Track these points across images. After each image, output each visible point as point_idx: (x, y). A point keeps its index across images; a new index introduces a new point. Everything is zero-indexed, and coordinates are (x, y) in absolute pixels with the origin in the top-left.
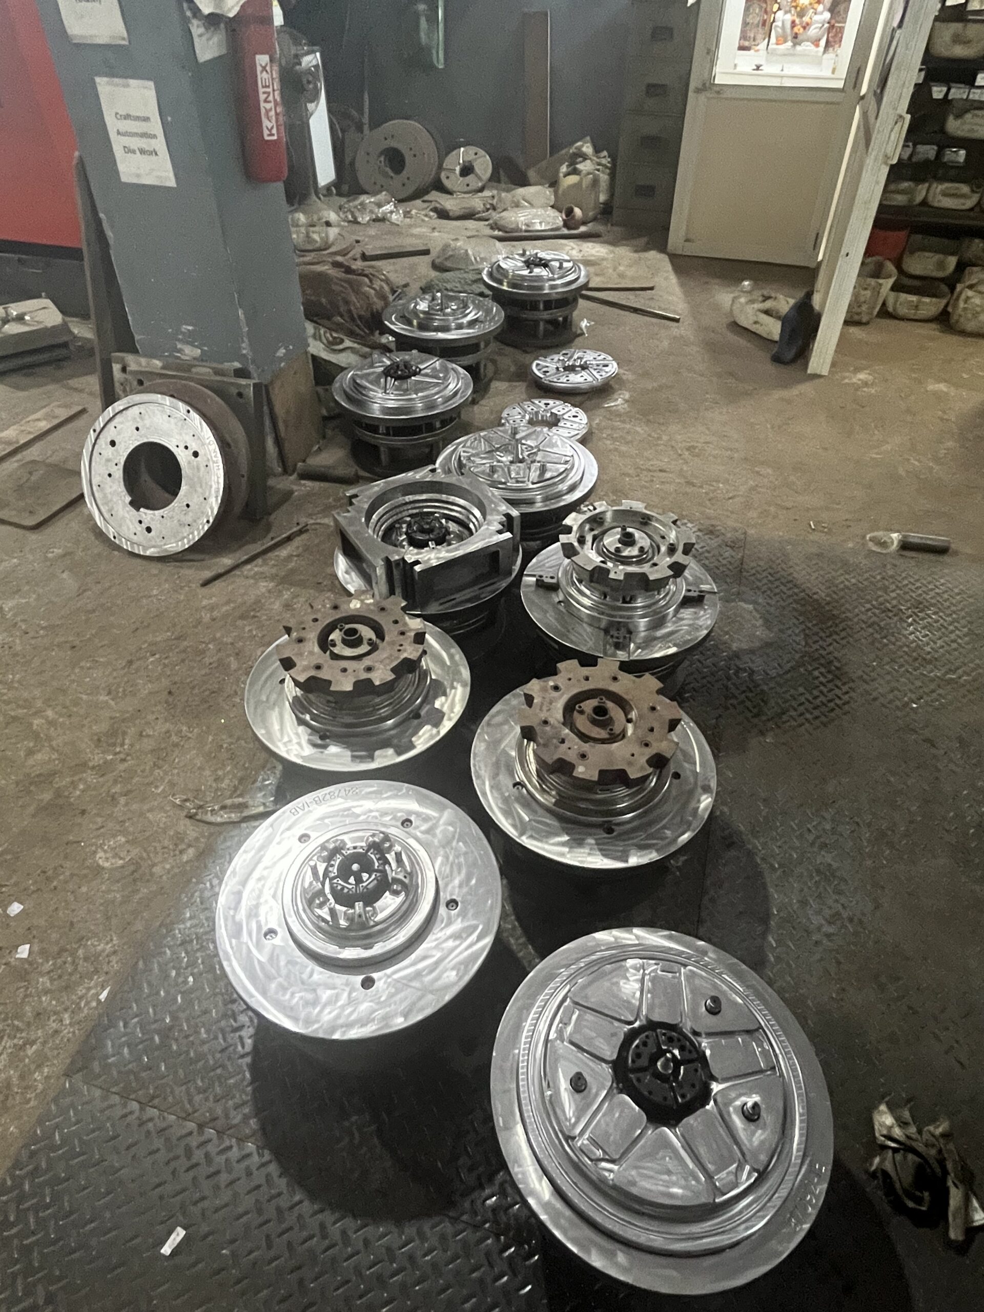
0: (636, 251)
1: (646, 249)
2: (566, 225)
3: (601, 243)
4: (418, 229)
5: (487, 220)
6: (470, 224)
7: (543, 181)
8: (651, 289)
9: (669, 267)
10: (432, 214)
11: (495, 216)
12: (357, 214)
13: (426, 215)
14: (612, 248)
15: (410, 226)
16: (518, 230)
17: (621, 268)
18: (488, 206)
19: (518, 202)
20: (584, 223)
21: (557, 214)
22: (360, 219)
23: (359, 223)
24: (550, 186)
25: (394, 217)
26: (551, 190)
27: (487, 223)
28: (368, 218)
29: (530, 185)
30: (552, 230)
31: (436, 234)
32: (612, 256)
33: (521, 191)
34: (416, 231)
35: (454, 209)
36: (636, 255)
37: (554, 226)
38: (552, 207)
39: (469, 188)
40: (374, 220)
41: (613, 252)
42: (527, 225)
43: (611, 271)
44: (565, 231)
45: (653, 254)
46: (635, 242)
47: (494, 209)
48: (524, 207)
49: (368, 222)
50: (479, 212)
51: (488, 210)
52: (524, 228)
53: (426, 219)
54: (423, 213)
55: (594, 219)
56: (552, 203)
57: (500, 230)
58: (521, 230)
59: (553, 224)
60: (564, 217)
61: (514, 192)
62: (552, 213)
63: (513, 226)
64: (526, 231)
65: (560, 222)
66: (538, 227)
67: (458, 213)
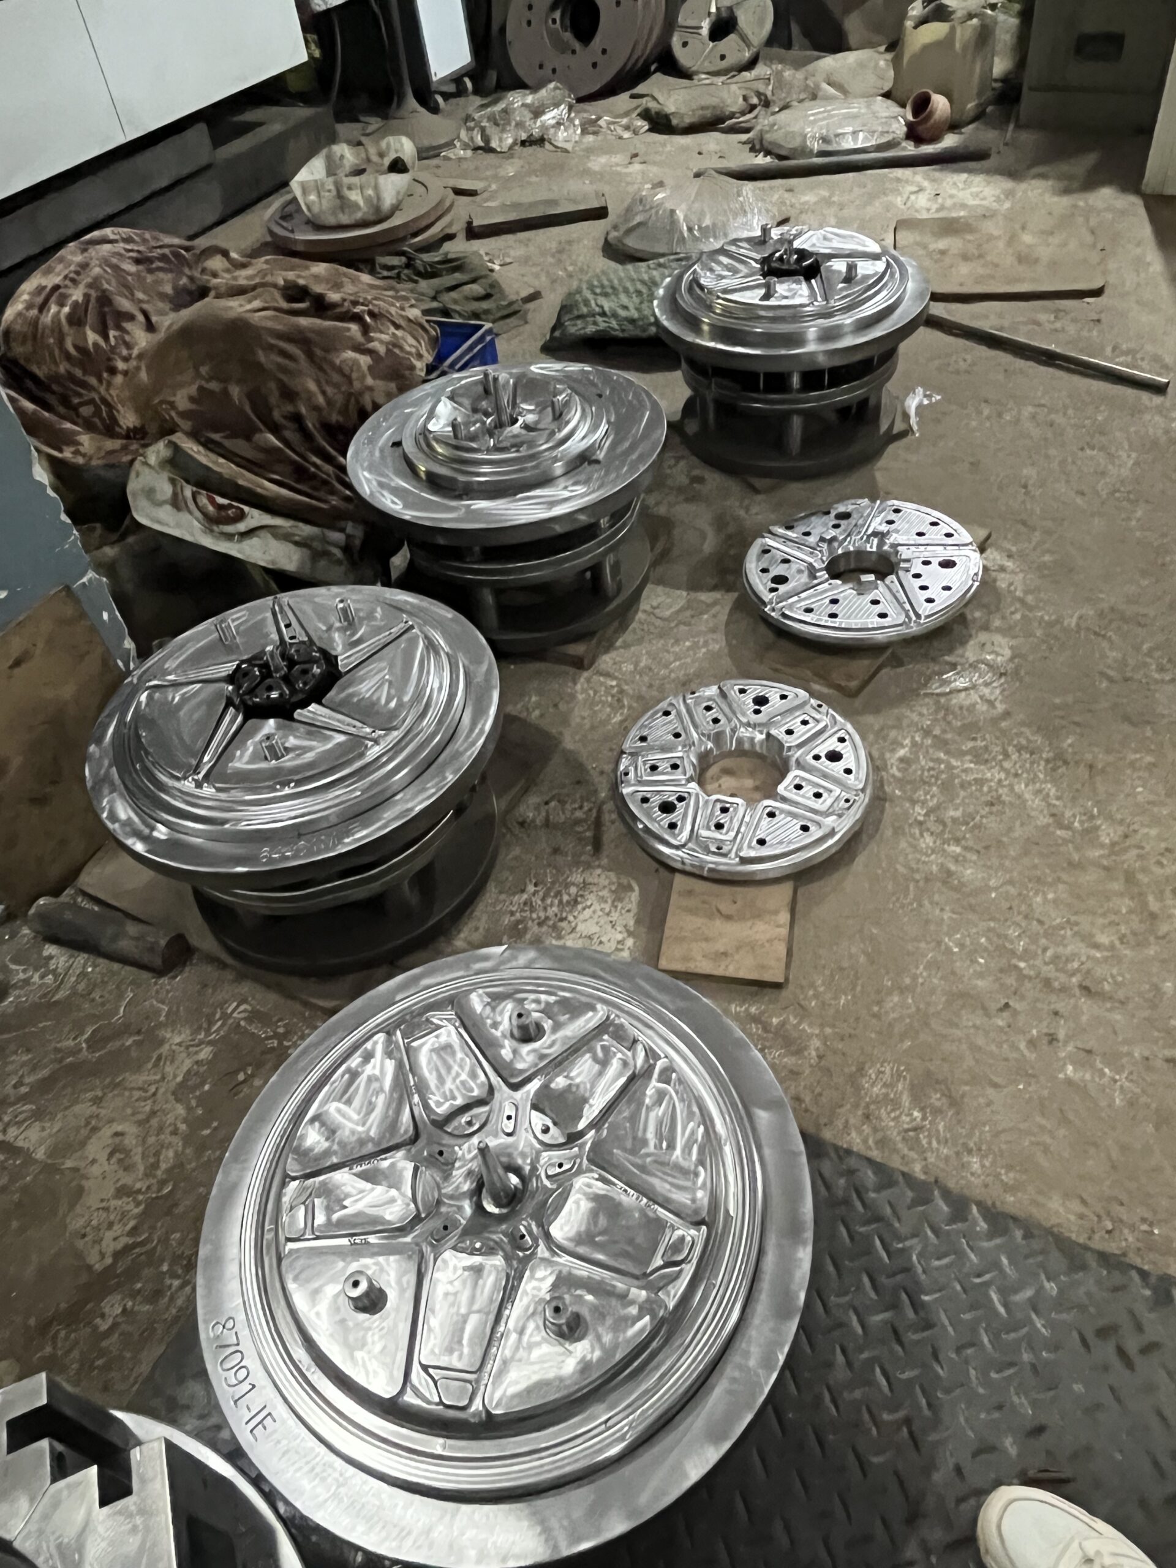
0: (1067, 191)
1: (1090, 183)
2: (914, 134)
3: (988, 172)
4: (603, 160)
5: (747, 130)
6: (711, 141)
7: (876, 38)
8: (1098, 293)
9: (1146, 231)
10: (640, 123)
11: (763, 121)
12: (491, 130)
13: (627, 128)
14: (1008, 184)
15: (590, 151)
16: (804, 152)
17: (1027, 238)
18: (755, 101)
19: (817, 87)
20: (954, 126)
21: (896, 109)
22: (494, 144)
23: (492, 150)
24: (889, 49)
25: (561, 135)
26: (889, 56)
27: (744, 137)
28: (510, 141)
29: (849, 49)
30: (879, 148)
31: (636, 167)
32: (1007, 205)
33: (829, 62)
34: (597, 163)
35: (683, 110)
36: (1065, 201)
37: (884, 140)
38: (887, 95)
39: (724, 64)
40: (523, 143)
41: (1009, 194)
42: (825, 140)
43: (1001, 244)
44: (909, 149)
45: (1106, 197)
46: (1064, 167)
47: (767, 104)
48: (829, 98)
49: (511, 148)
50: (732, 116)
51: (753, 108)
52: (816, 147)
53: (626, 135)
54: (625, 121)
55: (979, 116)
56: (887, 86)
57: (768, 153)
58: (811, 154)
59: (883, 133)
60: (910, 117)
61: (810, 67)
62: (887, 109)
63: (796, 143)
64: (823, 154)
65: (899, 129)
66: (848, 144)
67: (688, 120)
